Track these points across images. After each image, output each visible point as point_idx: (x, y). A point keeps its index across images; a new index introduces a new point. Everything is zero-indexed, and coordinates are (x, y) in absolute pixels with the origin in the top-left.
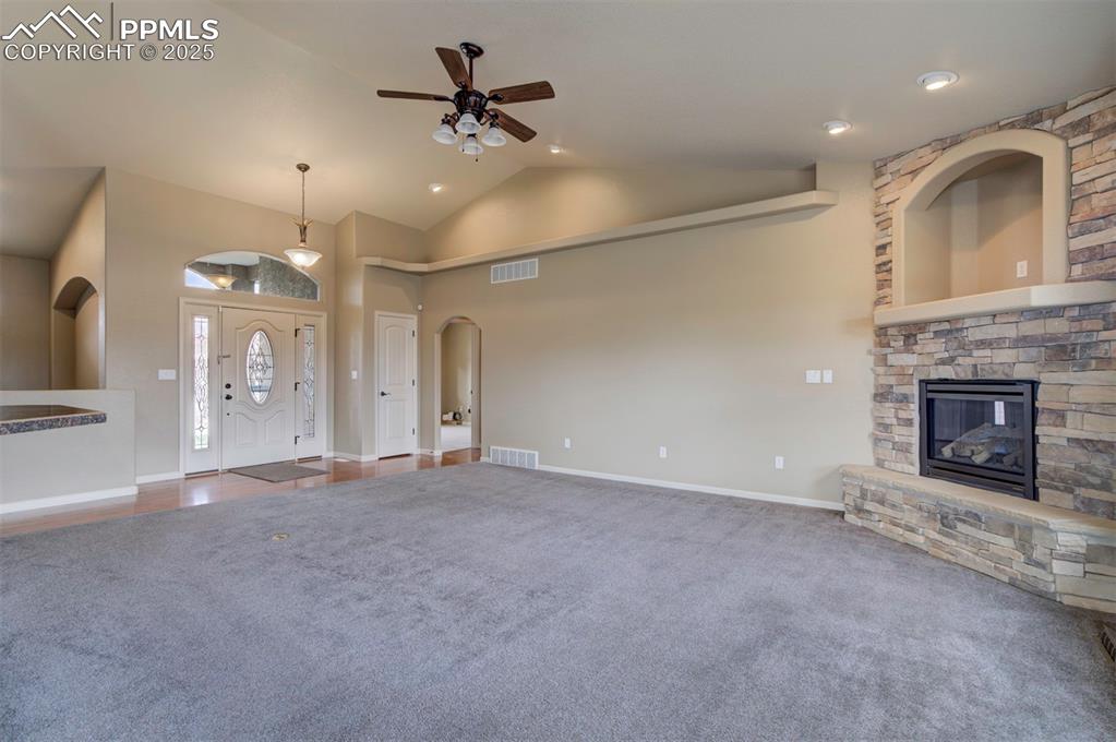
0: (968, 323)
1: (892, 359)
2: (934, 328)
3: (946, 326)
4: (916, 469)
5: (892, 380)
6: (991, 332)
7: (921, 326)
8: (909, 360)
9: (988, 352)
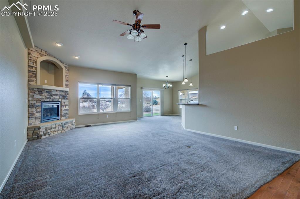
0: (52, 91)
1: (35, 96)
2: (46, 90)
3: (48, 91)
4: (40, 122)
5: (35, 102)
6: (56, 93)
7: (44, 90)
8: (40, 97)
9: (55, 97)
